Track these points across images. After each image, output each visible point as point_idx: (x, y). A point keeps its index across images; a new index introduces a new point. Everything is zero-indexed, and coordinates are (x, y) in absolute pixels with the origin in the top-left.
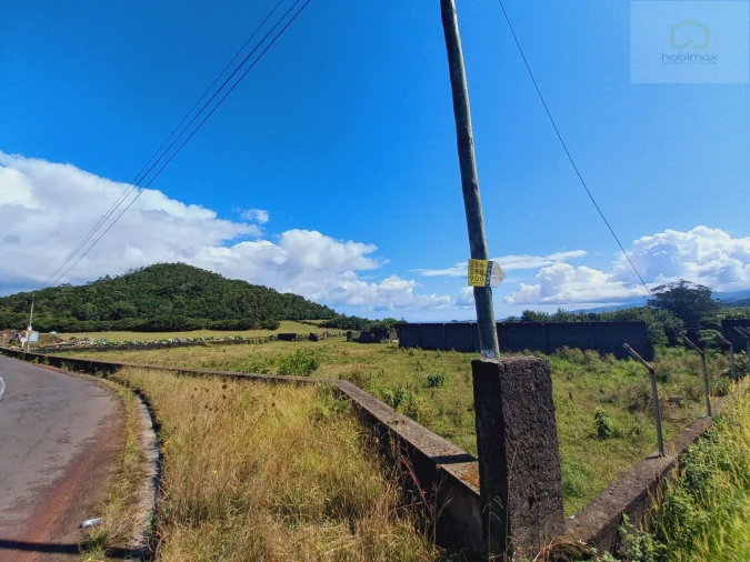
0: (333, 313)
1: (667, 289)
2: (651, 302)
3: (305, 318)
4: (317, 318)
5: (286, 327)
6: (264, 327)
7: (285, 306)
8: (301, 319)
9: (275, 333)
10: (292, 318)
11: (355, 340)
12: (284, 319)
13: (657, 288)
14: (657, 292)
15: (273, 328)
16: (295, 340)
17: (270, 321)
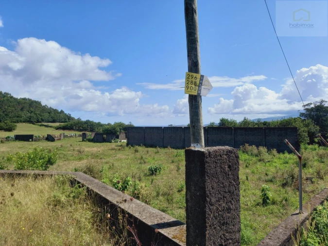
0: (69, 118)
1: (312, 106)
2: (302, 114)
3: (43, 120)
4: (54, 121)
5: (22, 129)
7: (22, 109)
8: (38, 122)
9: (12, 134)
10: (29, 121)
11: (90, 140)
12: (21, 122)
13: (307, 105)
14: (307, 107)
15: (10, 130)
16: (32, 141)
17: (6, 123)
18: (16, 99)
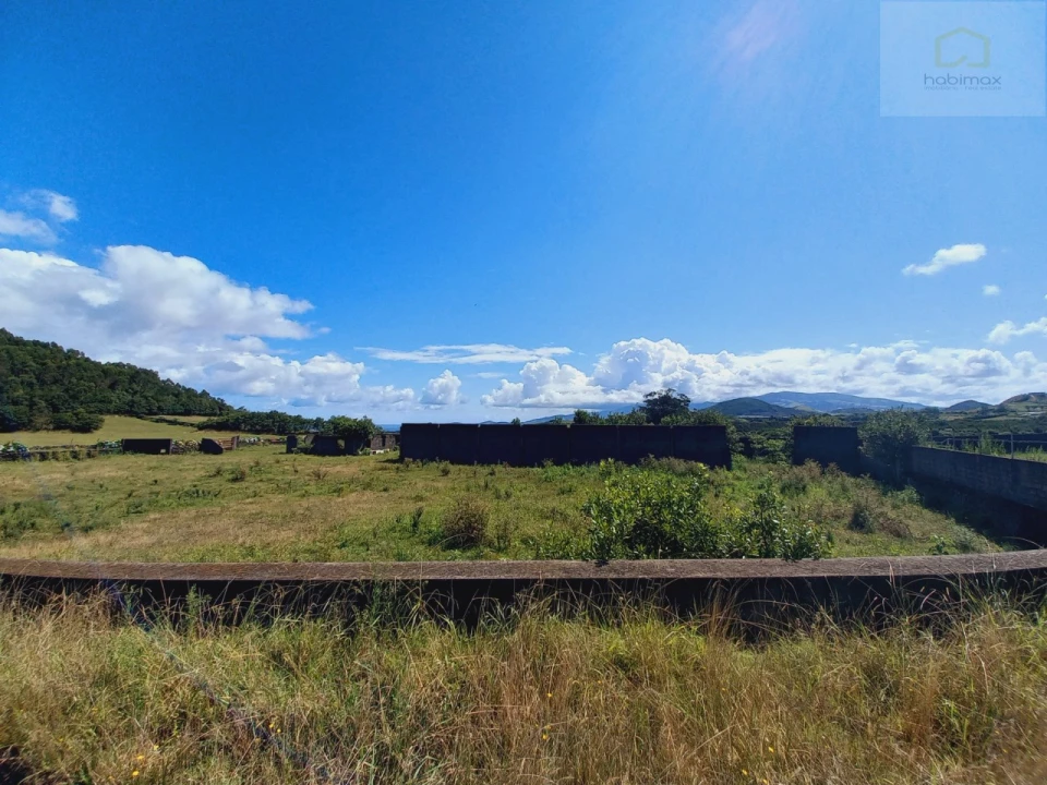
1: (656, 397)
3: (161, 410)
6: (60, 426)
8: (151, 413)
10: (130, 411)
12: (109, 412)
13: (650, 395)
14: (649, 398)
16: (167, 453)
17: (76, 415)
18: (97, 365)
